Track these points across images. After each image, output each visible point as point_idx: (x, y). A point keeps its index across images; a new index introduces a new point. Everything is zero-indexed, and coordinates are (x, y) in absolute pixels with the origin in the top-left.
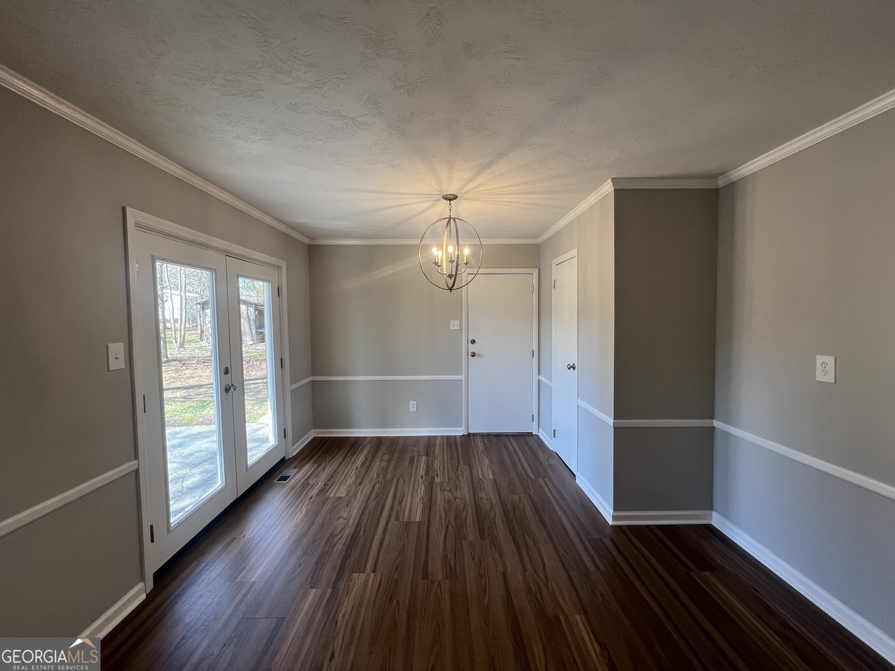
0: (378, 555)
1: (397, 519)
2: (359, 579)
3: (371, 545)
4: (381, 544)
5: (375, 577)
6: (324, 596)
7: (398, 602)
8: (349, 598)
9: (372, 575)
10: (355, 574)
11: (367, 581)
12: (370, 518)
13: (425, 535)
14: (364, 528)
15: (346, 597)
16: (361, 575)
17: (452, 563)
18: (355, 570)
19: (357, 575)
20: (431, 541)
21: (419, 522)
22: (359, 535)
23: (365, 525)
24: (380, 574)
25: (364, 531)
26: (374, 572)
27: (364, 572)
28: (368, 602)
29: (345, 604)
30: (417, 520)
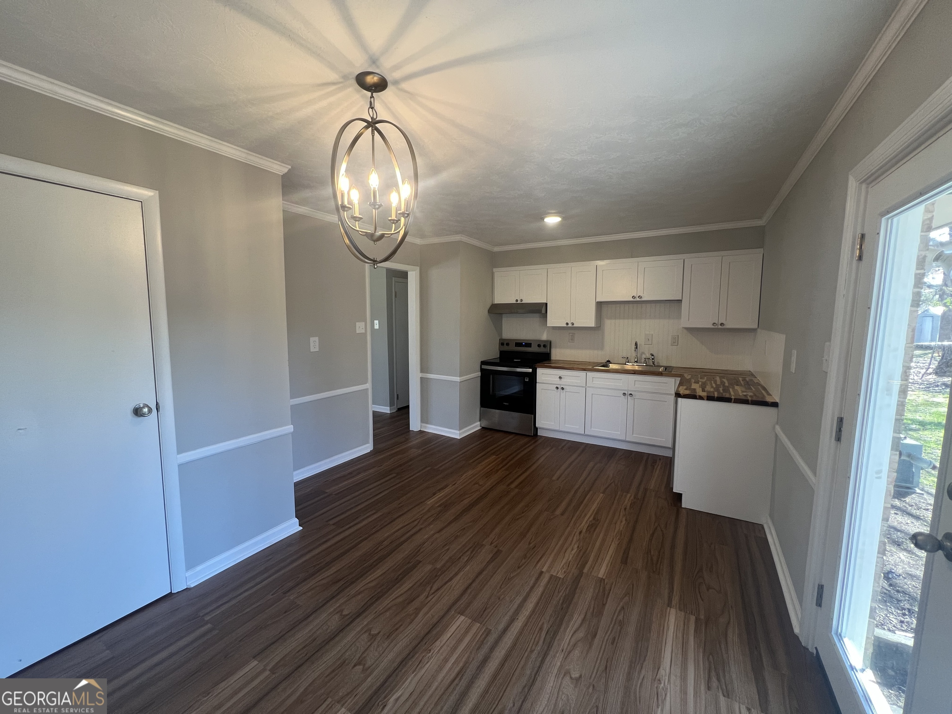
0: (532, 588)
1: (488, 633)
2: (559, 571)
3: (538, 603)
4: (525, 600)
5: (543, 567)
6: (590, 568)
7: (530, 543)
8: (568, 560)
9: (544, 570)
10: (562, 577)
11: (550, 567)
12: (526, 654)
13: (469, 591)
14: (540, 636)
15: (570, 561)
16: (554, 574)
17: (469, 552)
18: (561, 581)
19: (559, 575)
20: (469, 581)
21: (462, 613)
22: (549, 626)
23: (538, 642)
24: (537, 568)
25: (541, 629)
26: (541, 573)
27: (552, 575)
28: (553, 551)
29: (572, 556)
30: (462, 618)
